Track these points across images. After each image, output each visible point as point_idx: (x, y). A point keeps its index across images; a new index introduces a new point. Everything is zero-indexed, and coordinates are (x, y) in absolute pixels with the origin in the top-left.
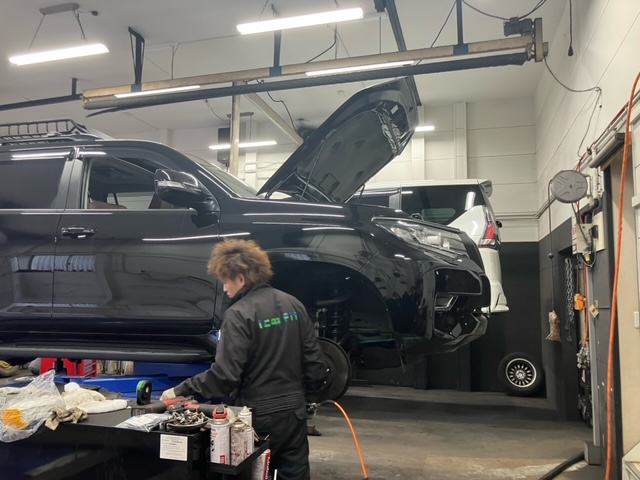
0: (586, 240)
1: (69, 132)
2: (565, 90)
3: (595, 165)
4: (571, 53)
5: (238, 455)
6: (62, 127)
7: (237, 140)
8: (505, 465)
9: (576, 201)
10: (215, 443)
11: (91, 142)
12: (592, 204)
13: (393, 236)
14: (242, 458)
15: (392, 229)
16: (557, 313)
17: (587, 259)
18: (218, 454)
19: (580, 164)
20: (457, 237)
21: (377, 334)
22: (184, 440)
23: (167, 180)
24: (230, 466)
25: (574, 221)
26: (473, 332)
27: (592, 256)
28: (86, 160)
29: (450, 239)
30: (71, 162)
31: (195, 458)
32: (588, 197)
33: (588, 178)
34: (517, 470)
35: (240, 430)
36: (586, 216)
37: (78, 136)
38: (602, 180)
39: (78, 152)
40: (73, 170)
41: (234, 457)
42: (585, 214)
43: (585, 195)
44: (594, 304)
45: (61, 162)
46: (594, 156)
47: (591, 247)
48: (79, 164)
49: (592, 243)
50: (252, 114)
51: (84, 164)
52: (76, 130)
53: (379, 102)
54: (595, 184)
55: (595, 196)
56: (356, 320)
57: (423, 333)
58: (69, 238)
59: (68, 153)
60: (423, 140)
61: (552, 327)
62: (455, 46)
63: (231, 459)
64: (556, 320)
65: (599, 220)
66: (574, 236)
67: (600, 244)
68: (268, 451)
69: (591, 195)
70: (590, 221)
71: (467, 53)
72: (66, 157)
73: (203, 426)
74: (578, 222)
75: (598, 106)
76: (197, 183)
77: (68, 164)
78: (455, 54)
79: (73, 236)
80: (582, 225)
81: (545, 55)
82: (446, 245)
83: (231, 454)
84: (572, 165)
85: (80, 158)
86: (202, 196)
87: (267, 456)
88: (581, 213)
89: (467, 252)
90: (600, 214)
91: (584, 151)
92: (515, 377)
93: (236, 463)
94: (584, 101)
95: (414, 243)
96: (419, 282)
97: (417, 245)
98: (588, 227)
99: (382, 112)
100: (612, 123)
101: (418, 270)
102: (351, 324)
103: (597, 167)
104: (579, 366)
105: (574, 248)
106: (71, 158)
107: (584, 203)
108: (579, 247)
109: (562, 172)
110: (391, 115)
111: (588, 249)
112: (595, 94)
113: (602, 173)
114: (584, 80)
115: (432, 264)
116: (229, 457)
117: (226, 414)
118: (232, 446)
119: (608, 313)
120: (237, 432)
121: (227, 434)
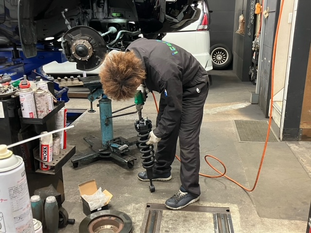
5: (42, 112)
10: (24, 105)
14: (45, 114)
16: (243, 16)
24: (38, 119)
35: (41, 95)
41: (39, 113)
44: (267, 9)
61: (240, 25)
63: (37, 115)
64: (242, 21)
68: (64, 108)
73: (13, 94)
87: (65, 111)
92: (216, 59)
93: (41, 117)
104: (253, 49)
116: (36, 113)
117: (29, 85)
118: (37, 106)
119: (274, 14)
120: (40, 96)
121: (32, 99)
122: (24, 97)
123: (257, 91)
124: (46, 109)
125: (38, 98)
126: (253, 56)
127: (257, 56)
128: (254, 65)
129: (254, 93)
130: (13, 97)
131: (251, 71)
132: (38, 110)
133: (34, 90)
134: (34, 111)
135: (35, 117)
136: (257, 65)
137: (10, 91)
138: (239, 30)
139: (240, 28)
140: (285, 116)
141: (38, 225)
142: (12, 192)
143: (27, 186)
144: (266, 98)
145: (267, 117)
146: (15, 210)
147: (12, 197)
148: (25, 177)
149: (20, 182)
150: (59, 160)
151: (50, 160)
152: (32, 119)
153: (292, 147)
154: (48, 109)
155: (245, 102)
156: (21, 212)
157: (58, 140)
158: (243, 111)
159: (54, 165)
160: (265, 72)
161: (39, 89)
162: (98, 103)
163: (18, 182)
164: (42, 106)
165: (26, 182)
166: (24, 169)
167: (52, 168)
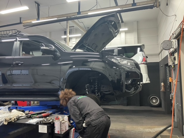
0: (172, 61)
1: (16, 33)
2: (166, 16)
3: (175, 38)
4: (167, 5)
5: (63, 131)
6: (14, 32)
7: (68, 35)
8: (149, 128)
9: (169, 49)
10: (56, 127)
11: (22, 36)
12: (174, 50)
13: (113, 62)
14: (64, 131)
15: (112, 60)
16: (163, 83)
17: (173, 67)
18: (57, 130)
19: (170, 38)
20: (132, 61)
21: (109, 91)
22: (46, 126)
23: (44, 46)
24: (61, 134)
25: (169, 56)
26: (138, 90)
27: (174, 66)
28: (21, 41)
29: (130, 62)
30: (16, 42)
31: (50, 131)
32: (173, 48)
33: (173, 43)
34: (152, 129)
36: (172, 54)
37: (19, 34)
38: (177, 43)
39: (18, 39)
40: (17, 44)
42: (172, 53)
43: (172, 48)
44: (175, 80)
45: (13, 42)
46: (174, 36)
47: (174, 63)
48: (18, 43)
49: (174, 62)
50: (74, 26)
51: (20, 43)
52: (18, 32)
53: (108, 21)
54: (175, 44)
55: (175, 48)
56: (103, 87)
57: (122, 91)
58: (16, 65)
59: (15, 39)
60: (124, 33)
61: (162, 87)
62: (132, 4)
63: (61, 132)
64: (163, 85)
65: (176, 55)
66: (169, 60)
67: (176, 62)
68: (74, 128)
69: (174, 48)
70: (173, 55)
71: (136, 6)
72: (15, 41)
73: (52, 122)
74: (170, 56)
75: (175, 20)
76: (53, 47)
77: (15, 43)
78: (132, 6)
79: (17, 64)
80: (171, 57)
81: (159, 5)
82: (129, 64)
83: (61, 130)
84: (168, 39)
85: (19, 41)
86: (55, 51)
87: (74, 130)
88: (171, 53)
89: (135, 66)
90: (176, 53)
91: (171, 34)
92: (153, 102)
94: (171, 19)
95: (119, 64)
96: (121, 75)
97: (120, 64)
98: (173, 57)
99: (109, 24)
100: (179, 25)
101: (120, 72)
102: (101, 89)
103: (175, 39)
104: (171, 98)
105: (169, 63)
106: (16, 41)
107: (172, 50)
108: (170, 63)
109: (165, 41)
110: (112, 25)
111: (173, 64)
112: (175, 17)
113: (177, 41)
114: (171, 13)
115: (124, 70)
117: (59, 118)
119: (179, 83)
120: (63, 123)
121: (60, 124)
122: (56, 123)
123: (176, 120)
124: (65, 129)
134: (59, 130)
139: (162, 89)
144: (181, 125)
152: (58, 134)
160: (179, 110)
161: (63, 120)
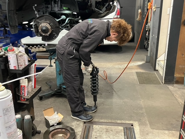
8: (119, 64)
10: (10, 61)
14: (23, 67)
16: (141, 10)
24: (19, 70)
34: (122, 65)
41: (20, 66)
44: (155, 6)
61: (139, 15)
87: (35, 66)
93: (21, 69)
104: (147, 29)
116: (17, 67)
117: (14, 49)
118: (19, 62)
119: (159, 9)
120: (20, 56)
121: (16, 58)
122: (11, 56)
123: (149, 55)
124: (23, 64)
125: (19, 57)
126: (146, 34)
127: (149, 34)
128: (147, 39)
129: (147, 56)
130: (4, 56)
131: (145, 43)
132: (19, 64)
133: (17, 52)
134: (16, 65)
135: (17, 69)
136: (149, 39)
137: (2, 53)
138: (138, 18)
139: (139, 17)
140: (166, 69)
141: (20, 133)
142: (5, 111)
143: (13, 108)
144: (154, 59)
145: (155, 70)
146: (6, 122)
147: (5, 115)
148: (12, 103)
149: (10, 105)
150: (32, 95)
151: (26, 95)
152: (15, 70)
153: (169, 88)
154: (25, 64)
155: (142, 61)
156: (10, 124)
157: (31, 83)
158: (140, 66)
159: (28, 98)
160: (154, 43)
161: (20, 52)
162: (55, 61)
163: (9, 105)
164: (21, 62)
165: (13, 106)
166: (12, 97)
167: (27, 100)
